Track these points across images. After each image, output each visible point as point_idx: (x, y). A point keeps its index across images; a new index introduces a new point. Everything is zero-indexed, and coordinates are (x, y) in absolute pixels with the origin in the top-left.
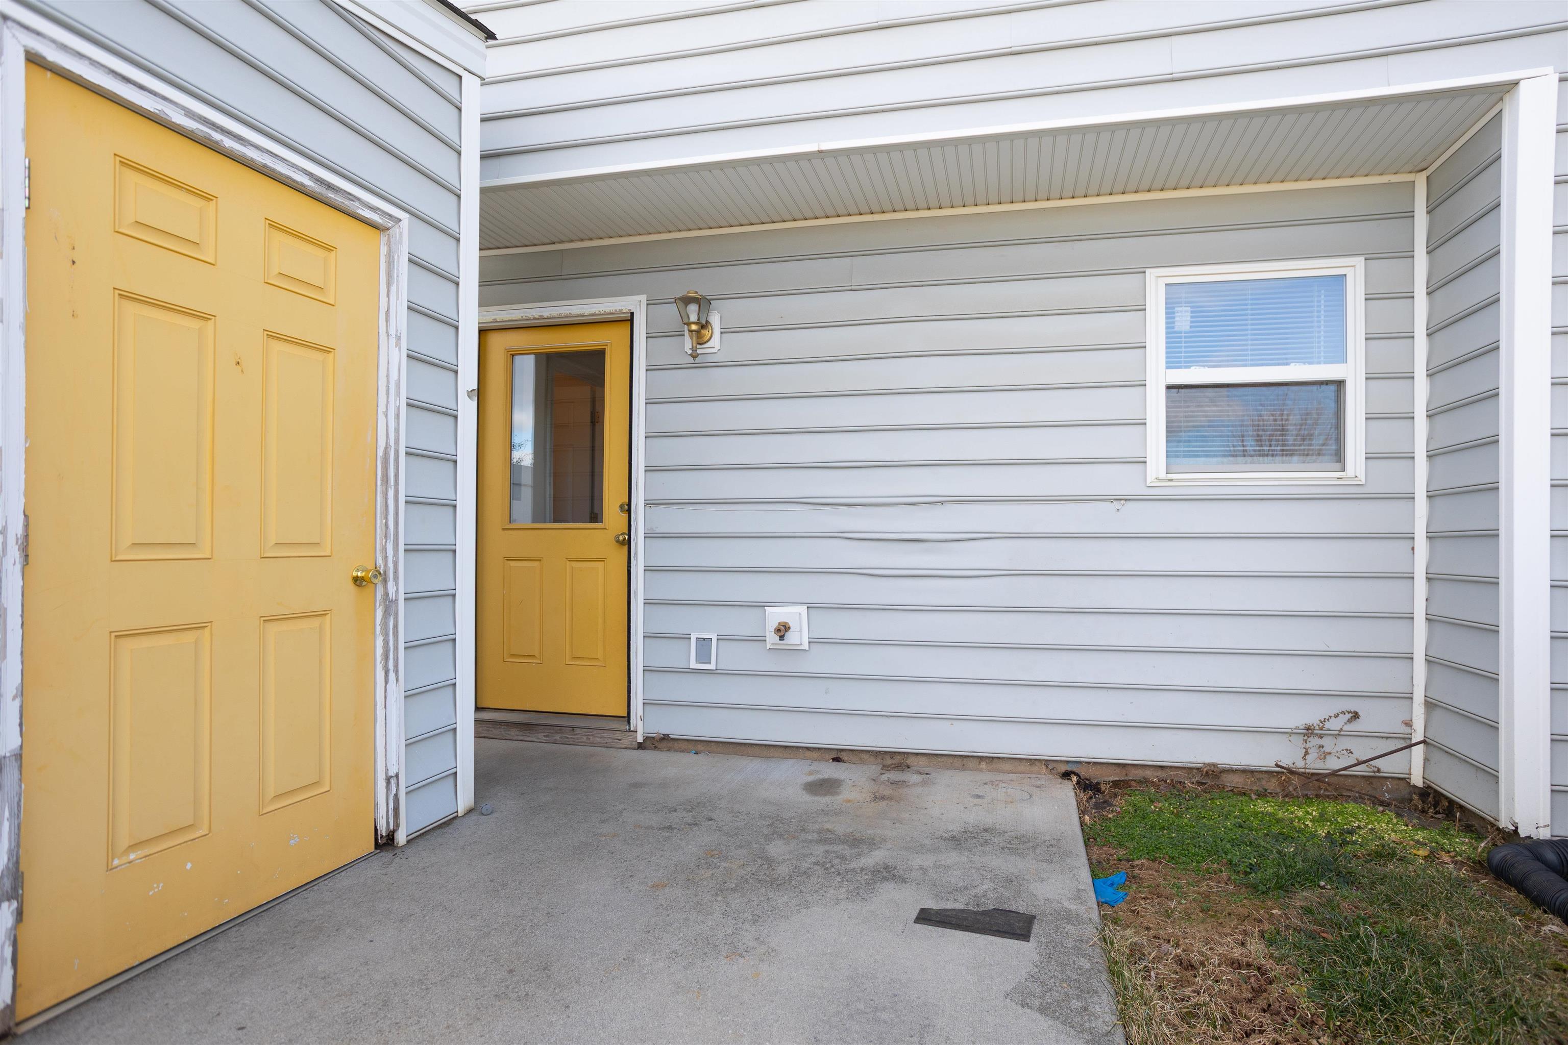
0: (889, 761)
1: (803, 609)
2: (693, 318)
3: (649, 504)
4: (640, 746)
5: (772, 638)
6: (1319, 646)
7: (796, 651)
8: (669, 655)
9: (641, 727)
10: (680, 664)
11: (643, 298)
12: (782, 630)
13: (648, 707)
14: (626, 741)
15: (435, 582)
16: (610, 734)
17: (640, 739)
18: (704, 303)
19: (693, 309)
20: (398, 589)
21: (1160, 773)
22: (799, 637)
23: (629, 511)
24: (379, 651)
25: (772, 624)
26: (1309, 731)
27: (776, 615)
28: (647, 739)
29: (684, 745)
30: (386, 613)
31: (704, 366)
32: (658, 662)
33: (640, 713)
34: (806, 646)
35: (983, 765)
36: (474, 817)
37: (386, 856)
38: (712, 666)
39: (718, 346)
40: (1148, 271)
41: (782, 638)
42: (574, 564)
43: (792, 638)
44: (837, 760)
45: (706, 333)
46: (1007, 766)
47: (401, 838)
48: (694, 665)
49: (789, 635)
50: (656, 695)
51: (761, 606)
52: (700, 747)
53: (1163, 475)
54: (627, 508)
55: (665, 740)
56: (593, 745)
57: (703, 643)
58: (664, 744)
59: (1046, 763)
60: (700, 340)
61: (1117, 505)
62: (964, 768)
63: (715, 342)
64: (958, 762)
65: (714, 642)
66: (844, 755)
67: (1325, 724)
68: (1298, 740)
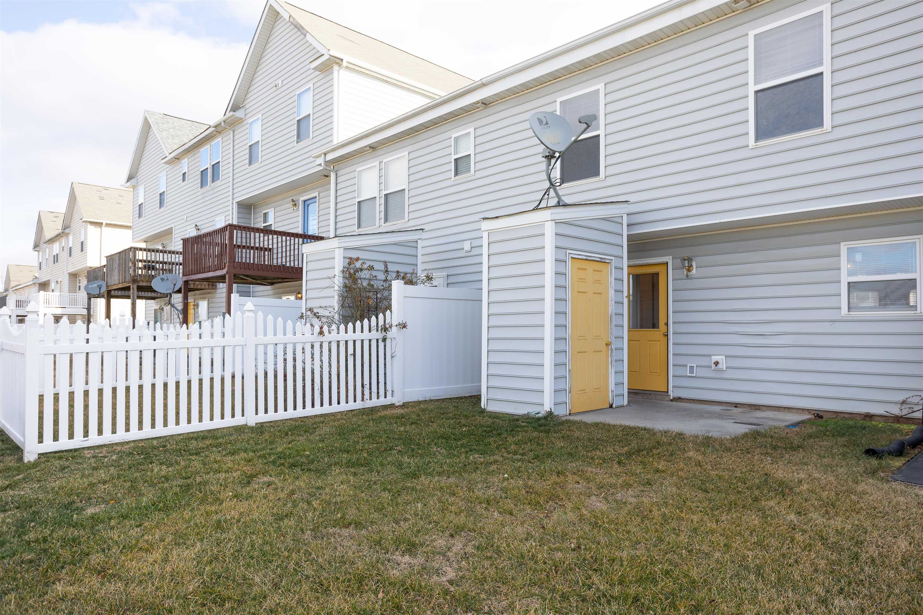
0: (753, 408)
1: (724, 357)
2: (687, 265)
3: (674, 323)
4: (672, 400)
5: (713, 366)
6: (909, 373)
7: (721, 370)
8: (680, 371)
9: (672, 394)
10: (683, 374)
11: (671, 257)
12: (717, 363)
13: (674, 388)
14: (667, 398)
15: (620, 346)
16: (661, 396)
17: (672, 398)
18: (690, 260)
19: (686, 262)
20: (613, 347)
21: (850, 416)
22: (723, 365)
23: (667, 325)
24: (610, 361)
25: (713, 361)
26: (904, 402)
27: (715, 358)
28: (674, 398)
29: (686, 401)
30: (611, 352)
31: (691, 279)
32: (677, 374)
33: (671, 390)
34: (725, 369)
35: (786, 410)
36: (628, 407)
37: (611, 409)
38: (694, 375)
39: (695, 272)
40: (841, 243)
41: (716, 366)
42: (651, 342)
43: (720, 366)
44: (736, 407)
45: (691, 268)
46: (794, 411)
47: (614, 406)
48: (688, 374)
49: (718, 365)
50: (676, 384)
51: (710, 356)
52: (691, 401)
53: (847, 313)
54: (667, 324)
55: (679, 398)
56: (656, 399)
57: (692, 368)
58: (679, 400)
59: (808, 410)
60: (689, 270)
61: (831, 323)
62: (779, 411)
63: (694, 271)
64: (777, 409)
65: (695, 367)
66: (738, 405)
67: (908, 400)
68: (899, 406)
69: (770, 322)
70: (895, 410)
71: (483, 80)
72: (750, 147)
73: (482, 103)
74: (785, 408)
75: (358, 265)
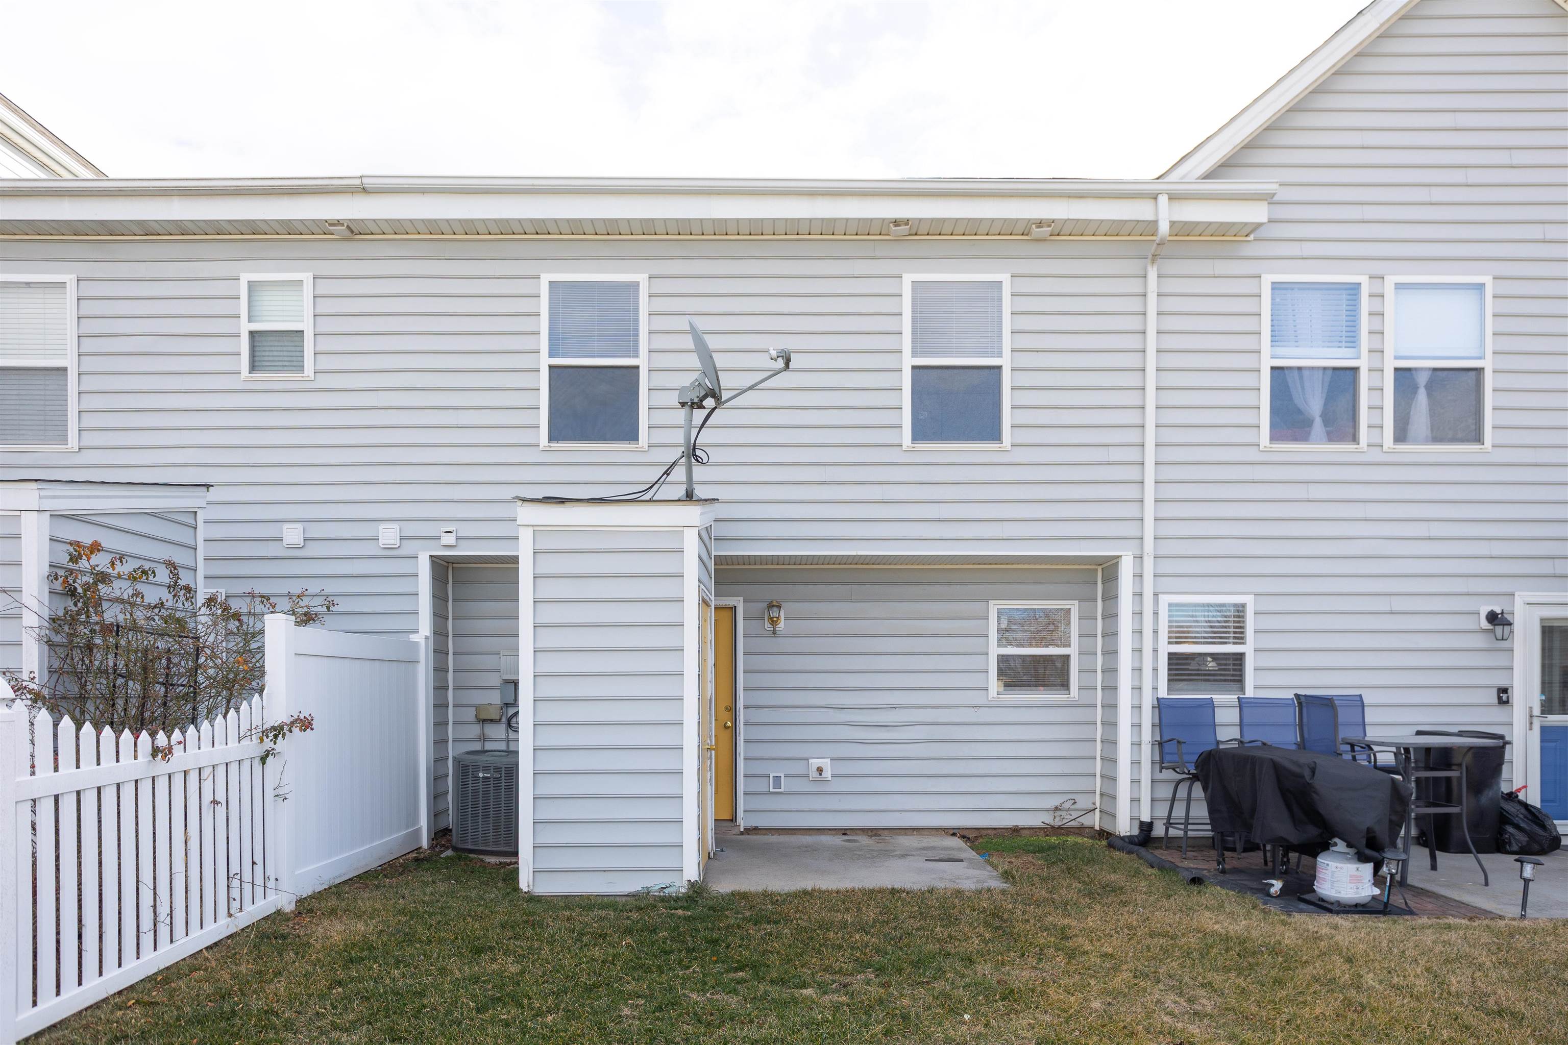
1: (828, 760)
2: (775, 614)
3: (746, 708)
4: (742, 833)
5: (815, 775)
7: (826, 781)
8: (760, 785)
9: (741, 824)
10: (764, 790)
11: (741, 599)
12: (820, 771)
13: (746, 814)
14: (734, 831)
16: (724, 828)
17: (742, 830)
19: (774, 610)
21: (994, 832)
22: (827, 774)
23: (734, 710)
25: (814, 768)
26: (1056, 809)
27: (815, 763)
28: (745, 829)
29: (764, 832)
31: (777, 637)
32: (752, 789)
33: (740, 817)
34: (830, 778)
35: (915, 833)
38: (782, 790)
39: (783, 627)
40: (992, 601)
41: (820, 775)
43: (824, 775)
44: (844, 834)
45: (777, 620)
46: (925, 832)
48: (772, 790)
50: (750, 806)
51: (809, 759)
52: (773, 832)
53: (996, 696)
55: (755, 829)
57: (777, 779)
58: (754, 832)
59: (945, 829)
61: (975, 709)
62: (906, 834)
63: (782, 625)
64: (903, 832)
65: (783, 777)
66: (848, 832)
67: (1063, 805)
68: (1052, 813)
69: (896, 707)
70: (1047, 819)
71: (365, 181)
72: (904, 448)
73: (348, 227)
74: (914, 829)
75: (101, 561)
